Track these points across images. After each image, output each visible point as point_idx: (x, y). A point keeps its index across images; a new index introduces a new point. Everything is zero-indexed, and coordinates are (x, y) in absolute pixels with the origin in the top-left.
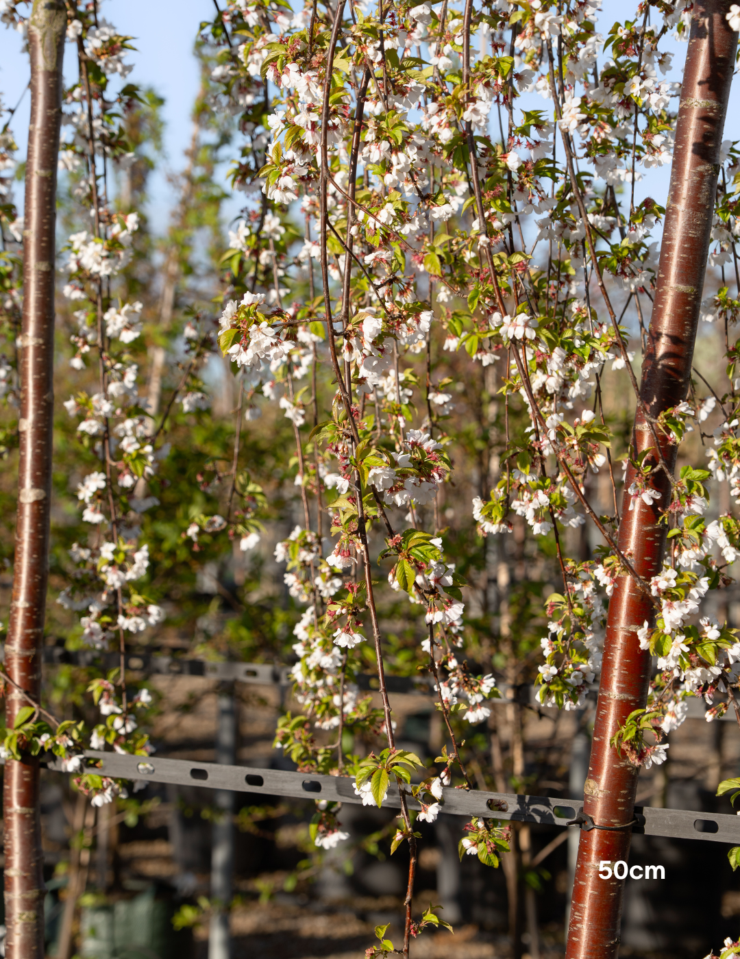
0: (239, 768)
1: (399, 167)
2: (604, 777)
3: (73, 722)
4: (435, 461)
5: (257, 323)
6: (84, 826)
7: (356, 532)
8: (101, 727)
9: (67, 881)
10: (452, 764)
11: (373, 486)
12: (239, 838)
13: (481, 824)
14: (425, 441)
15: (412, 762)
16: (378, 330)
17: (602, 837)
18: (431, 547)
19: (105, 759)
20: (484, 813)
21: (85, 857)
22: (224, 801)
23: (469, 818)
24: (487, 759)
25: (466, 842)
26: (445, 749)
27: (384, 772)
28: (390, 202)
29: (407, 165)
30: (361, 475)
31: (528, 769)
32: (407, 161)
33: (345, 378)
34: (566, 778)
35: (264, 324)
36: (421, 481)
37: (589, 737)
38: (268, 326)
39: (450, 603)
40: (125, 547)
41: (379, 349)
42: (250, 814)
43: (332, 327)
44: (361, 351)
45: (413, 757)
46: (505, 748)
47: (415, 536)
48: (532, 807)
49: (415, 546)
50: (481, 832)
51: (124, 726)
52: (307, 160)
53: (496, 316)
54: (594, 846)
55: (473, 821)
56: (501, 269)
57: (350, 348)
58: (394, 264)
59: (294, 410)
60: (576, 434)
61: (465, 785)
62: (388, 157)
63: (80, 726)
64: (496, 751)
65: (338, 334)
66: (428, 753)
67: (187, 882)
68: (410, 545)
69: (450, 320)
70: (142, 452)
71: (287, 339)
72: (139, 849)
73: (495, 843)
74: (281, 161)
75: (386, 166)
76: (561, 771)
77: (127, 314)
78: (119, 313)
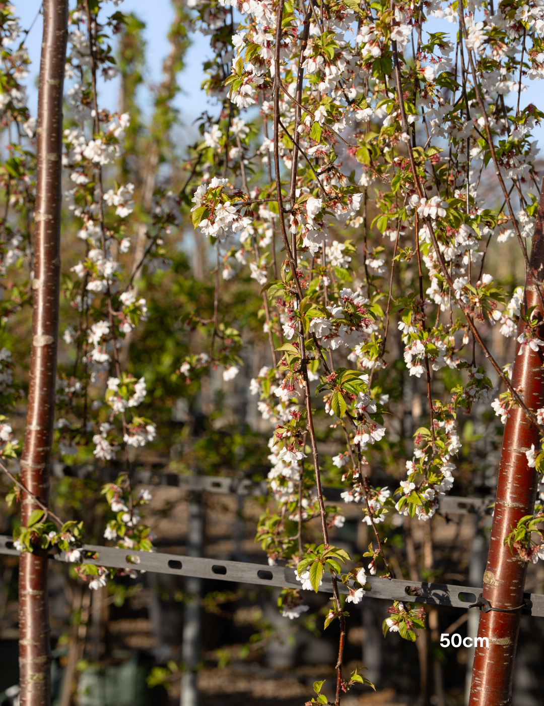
0: (207, 560)
1: (331, 77)
2: (499, 570)
3: (75, 522)
4: (363, 314)
5: (222, 202)
6: (82, 607)
7: (299, 371)
8: (113, 522)
9: (68, 650)
10: (377, 558)
11: (314, 333)
12: (204, 616)
13: (401, 607)
14: (355, 298)
15: (342, 557)
16: (318, 208)
17: (498, 618)
18: (359, 382)
19: (100, 552)
20: (404, 598)
21: (82, 631)
22: (193, 587)
23: (391, 602)
24: (404, 555)
25: (389, 622)
26: (371, 546)
27: (320, 564)
28: (323, 105)
29: (337, 76)
30: (303, 324)
31: (436, 564)
32: (337, 73)
33: (292, 247)
34: (466, 571)
35: (227, 204)
36: (351, 330)
37: (485, 538)
38: (231, 205)
39: (375, 427)
40: (127, 380)
41: (319, 224)
42: (214, 598)
43: (282, 206)
44: (305, 225)
45: (343, 553)
46: (418, 547)
47: (347, 373)
48: (433, 592)
49: (347, 381)
50: (401, 614)
51: (131, 520)
52: (263, 72)
53: (414, 198)
54: (491, 624)
55: (395, 604)
56: (420, 160)
57: (296, 222)
58: (332, 155)
59: (258, 272)
60: (478, 294)
61: (388, 575)
62: (322, 69)
63: (80, 525)
64: (410, 549)
65: (286, 212)
66: (356, 550)
67: (164, 652)
68: (343, 380)
69: (383, 201)
70: (137, 304)
71: (246, 215)
72: (125, 626)
73: (413, 622)
74: (243, 72)
75: (321, 76)
76: (462, 566)
77: (123, 194)
78: (116, 194)
